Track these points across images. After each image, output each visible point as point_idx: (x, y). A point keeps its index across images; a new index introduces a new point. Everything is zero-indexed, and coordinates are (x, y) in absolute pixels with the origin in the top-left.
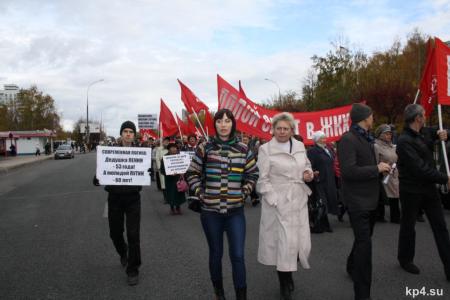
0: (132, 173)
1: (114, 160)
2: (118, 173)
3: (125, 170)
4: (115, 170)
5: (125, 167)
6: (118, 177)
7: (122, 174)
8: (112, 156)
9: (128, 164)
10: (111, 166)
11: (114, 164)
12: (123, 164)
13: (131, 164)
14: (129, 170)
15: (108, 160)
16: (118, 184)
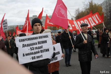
0: (42, 51)
1: (28, 45)
2: (32, 54)
3: (37, 50)
4: (30, 51)
5: (37, 48)
6: (33, 56)
7: (35, 53)
8: (26, 43)
9: (38, 46)
10: (27, 50)
11: (29, 48)
12: (34, 46)
13: (40, 45)
14: (40, 50)
15: (24, 46)
16: (34, 60)
